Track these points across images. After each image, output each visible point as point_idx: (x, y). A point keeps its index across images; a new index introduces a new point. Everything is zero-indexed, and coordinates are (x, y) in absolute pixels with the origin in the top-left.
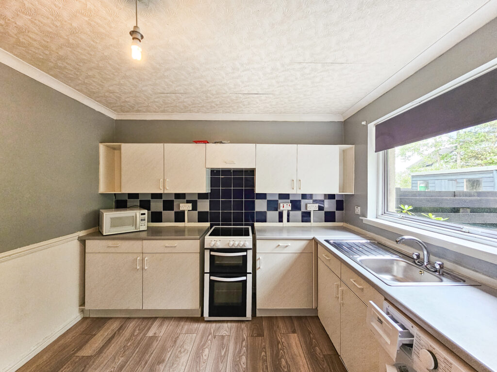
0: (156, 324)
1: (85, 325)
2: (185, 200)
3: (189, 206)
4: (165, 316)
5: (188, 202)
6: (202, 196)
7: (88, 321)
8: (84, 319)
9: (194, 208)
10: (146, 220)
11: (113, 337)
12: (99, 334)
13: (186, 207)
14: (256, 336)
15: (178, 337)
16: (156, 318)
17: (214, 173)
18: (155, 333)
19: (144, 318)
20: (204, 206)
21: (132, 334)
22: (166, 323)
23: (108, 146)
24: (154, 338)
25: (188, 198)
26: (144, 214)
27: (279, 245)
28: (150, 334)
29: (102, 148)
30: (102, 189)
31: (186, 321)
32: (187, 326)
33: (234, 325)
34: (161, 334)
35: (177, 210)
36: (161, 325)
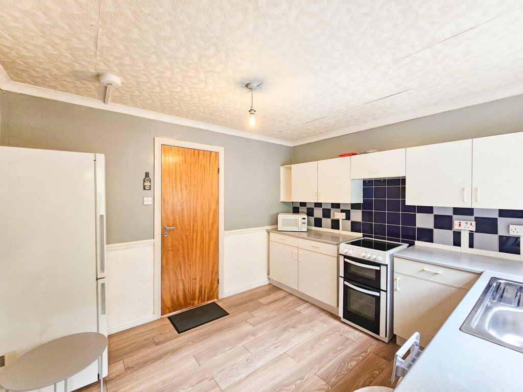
0: (306, 305)
1: (268, 287)
2: (340, 210)
3: (343, 215)
4: (313, 303)
5: (342, 211)
6: (355, 206)
7: (271, 286)
8: (270, 284)
9: (348, 218)
10: (306, 223)
11: (278, 300)
12: (272, 295)
13: (339, 216)
14: (381, 357)
15: (313, 320)
16: (307, 302)
17: (367, 183)
18: (301, 310)
19: (300, 298)
20: (357, 216)
21: (288, 304)
22: (312, 308)
23: (286, 168)
24: (299, 312)
25: (342, 208)
26: (304, 219)
27: (423, 270)
28: (298, 309)
29: (282, 168)
30: (282, 199)
31: (326, 314)
32: (324, 316)
33: (366, 337)
34: (304, 313)
35: (333, 218)
36: (307, 308)
